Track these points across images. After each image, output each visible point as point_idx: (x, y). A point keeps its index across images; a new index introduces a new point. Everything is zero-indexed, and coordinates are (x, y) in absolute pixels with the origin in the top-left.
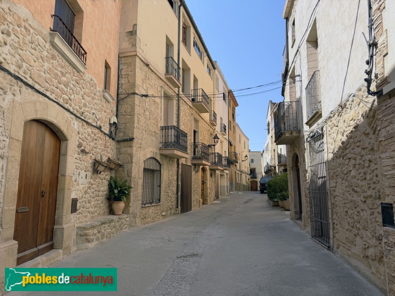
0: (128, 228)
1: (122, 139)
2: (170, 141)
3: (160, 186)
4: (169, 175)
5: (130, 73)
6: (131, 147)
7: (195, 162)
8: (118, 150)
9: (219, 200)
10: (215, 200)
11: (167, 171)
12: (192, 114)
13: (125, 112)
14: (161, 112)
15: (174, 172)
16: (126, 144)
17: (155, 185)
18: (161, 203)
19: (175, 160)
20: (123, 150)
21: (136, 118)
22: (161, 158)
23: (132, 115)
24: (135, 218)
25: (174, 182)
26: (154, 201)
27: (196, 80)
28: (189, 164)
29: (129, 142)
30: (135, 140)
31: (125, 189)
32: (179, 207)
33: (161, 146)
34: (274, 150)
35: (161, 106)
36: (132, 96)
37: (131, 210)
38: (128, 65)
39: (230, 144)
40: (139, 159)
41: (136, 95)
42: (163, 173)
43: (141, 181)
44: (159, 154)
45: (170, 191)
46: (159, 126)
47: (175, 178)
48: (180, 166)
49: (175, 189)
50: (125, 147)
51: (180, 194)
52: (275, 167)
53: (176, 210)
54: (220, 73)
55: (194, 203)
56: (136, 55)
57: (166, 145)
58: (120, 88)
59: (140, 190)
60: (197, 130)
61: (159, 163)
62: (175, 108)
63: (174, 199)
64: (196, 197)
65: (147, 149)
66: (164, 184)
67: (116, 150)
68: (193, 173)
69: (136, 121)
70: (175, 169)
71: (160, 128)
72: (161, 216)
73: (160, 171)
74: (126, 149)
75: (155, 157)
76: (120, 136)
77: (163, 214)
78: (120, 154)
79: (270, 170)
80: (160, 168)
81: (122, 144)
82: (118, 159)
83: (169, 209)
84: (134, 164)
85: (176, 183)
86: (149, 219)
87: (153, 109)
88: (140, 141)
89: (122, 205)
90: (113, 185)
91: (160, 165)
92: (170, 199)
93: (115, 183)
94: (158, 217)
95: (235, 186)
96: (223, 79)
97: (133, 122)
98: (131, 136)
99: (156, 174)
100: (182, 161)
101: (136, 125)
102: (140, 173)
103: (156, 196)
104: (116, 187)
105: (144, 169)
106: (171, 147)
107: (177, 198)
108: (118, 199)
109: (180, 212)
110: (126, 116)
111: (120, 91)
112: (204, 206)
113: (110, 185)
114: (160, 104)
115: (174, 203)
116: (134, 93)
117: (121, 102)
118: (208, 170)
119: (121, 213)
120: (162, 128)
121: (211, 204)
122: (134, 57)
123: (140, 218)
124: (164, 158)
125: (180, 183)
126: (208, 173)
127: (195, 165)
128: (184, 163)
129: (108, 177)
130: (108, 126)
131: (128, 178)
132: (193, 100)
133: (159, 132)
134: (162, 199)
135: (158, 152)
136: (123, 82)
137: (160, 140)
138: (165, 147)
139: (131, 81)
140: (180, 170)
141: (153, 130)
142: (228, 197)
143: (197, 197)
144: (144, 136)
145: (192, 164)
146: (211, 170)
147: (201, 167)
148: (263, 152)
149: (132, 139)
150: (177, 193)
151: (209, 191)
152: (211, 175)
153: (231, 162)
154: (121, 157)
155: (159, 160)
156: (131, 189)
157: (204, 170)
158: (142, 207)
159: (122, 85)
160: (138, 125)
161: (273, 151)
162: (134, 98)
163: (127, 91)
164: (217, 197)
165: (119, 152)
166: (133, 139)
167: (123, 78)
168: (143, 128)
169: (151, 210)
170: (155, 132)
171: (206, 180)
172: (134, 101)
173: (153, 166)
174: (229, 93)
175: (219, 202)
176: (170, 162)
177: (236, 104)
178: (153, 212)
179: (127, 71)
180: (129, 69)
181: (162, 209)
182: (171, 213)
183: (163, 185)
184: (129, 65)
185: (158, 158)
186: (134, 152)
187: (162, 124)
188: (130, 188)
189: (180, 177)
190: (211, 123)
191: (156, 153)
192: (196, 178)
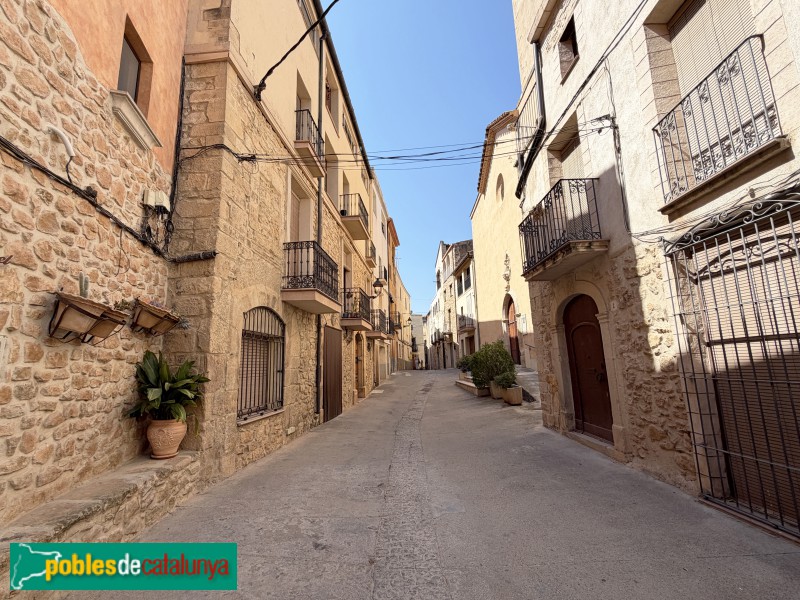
0: (195, 491)
1: (186, 254)
2: (305, 273)
3: (283, 371)
4: (300, 346)
5: (212, 100)
6: (208, 274)
7: (347, 323)
8: (175, 282)
9: (380, 389)
10: (373, 388)
11: (298, 339)
12: (341, 238)
13: (196, 190)
14: (285, 214)
15: (312, 340)
16: (194, 267)
17: (272, 370)
18: (285, 408)
19: (314, 317)
20: (187, 283)
21: (223, 206)
22: (285, 311)
23: (214, 196)
24: (217, 456)
25: (311, 362)
26: (269, 406)
27: (346, 183)
28: (338, 327)
29: (204, 263)
30: (220, 260)
31: (188, 387)
32: (322, 410)
33: (284, 283)
34: (449, 311)
35: (286, 202)
36: (216, 152)
37: (206, 439)
38: (208, 83)
39: (391, 301)
40: (232, 306)
41: (225, 152)
42: (290, 342)
43: (235, 363)
44: (280, 302)
45: (303, 380)
46: (282, 241)
47: (313, 352)
48: (322, 330)
49: (312, 375)
50: (192, 276)
51: (321, 384)
52: (451, 335)
53: (316, 418)
54: (377, 187)
55: (345, 398)
56: (227, 60)
57: (295, 282)
58: (185, 135)
59: (233, 384)
60: (348, 268)
61: (280, 321)
62: (313, 218)
63: (311, 397)
64: (348, 387)
65: (253, 287)
66: (291, 366)
67: (170, 284)
68: (344, 343)
69: (223, 213)
70: (313, 334)
71: (283, 247)
72: (284, 436)
73: (283, 339)
74: (194, 280)
75: (270, 306)
76: (182, 248)
77: (290, 431)
78: (179, 294)
79: (443, 340)
80: (283, 331)
81: (186, 268)
82: (174, 307)
83: (301, 418)
84: (215, 318)
85: (315, 362)
86: (257, 451)
87: (268, 200)
88: (232, 265)
89: (177, 429)
90: (152, 377)
91: (284, 325)
92: (303, 396)
93: (158, 367)
94: (278, 440)
95: (397, 364)
96: (381, 199)
97: (217, 214)
98: (209, 248)
99: (272, 345)
100: (326, 319)
101: (222, 222)
102: (234, 343)
103: (273, 394)
104: (159, 382)
105: (245, 333)
106: (308, 286)
107: (318, 393)
108: (165, 414)
109: (322, 421)
110: (198, 201)
111: (184, 141)
112: (361, 400)
113: (141, 374)
114: (283, 196)
115: (312, 405)
116: (221, 146)
117: (186, 167)
118: (364, 337)
119: (174, 451)
120: (288, 247)
121: (370, 397)
122: (222, 65)
123: (233, 455)
124: (291, 311)
125: (322, 364)
126: (365, 343)
127: (346, 328)
128: (330, 324)
129: (137, 354)
130: (140, 211)
131: (199, 355)
132: (343, 213)
133: (280, 254)
134: (288, 400)
135: (277, 295)
136: (194, 121)
137: (284, 271)
138: (295, 286)
139: (214, 118)
140: (322, 338)
141: (269, 247)
142: (390, 382)
143: (350, 387)
144: (246, 256)
145: (342, 327)
146: (368, 338)
147: (355, 333)
148: (429, 314)
149: (210, 256)
150: (317, 382)
151: (366, 375)
152: (369, 348)
153: (394, 327)
154: (181, 301)
155: (280, 313)
156: (206, 384)
157: (359, 338)
158: (238, 426)
159: (190, 128)
160: (228, 225)
161: (447, 312)
162: (220, 157)
163: (203, 142)
164: (376, 383)
165: (177, 290)
166: (215, 254)
167: (193, 111)
168: (243, 235)
169: (262, 429)
170: (271, 252)
171: (362, 355)
172: (220, 164)
173: (268, 327)
174: (388, 222)
175: (381, 392)
176: (304, 321)
177: (396, 242)
178: (268, 431)
179: (205, 95)
180: (211, 92)
181: (287, 421)
182: (305, 425)
183: (289, 370)
184: (209, 81)
185: (279, 309)
186: (217, 289)
187: (287, 237)
188: (202, 380)
189: (322, 351)
190: (367, 262)
191: (274, 298)
192: (348, 350)
